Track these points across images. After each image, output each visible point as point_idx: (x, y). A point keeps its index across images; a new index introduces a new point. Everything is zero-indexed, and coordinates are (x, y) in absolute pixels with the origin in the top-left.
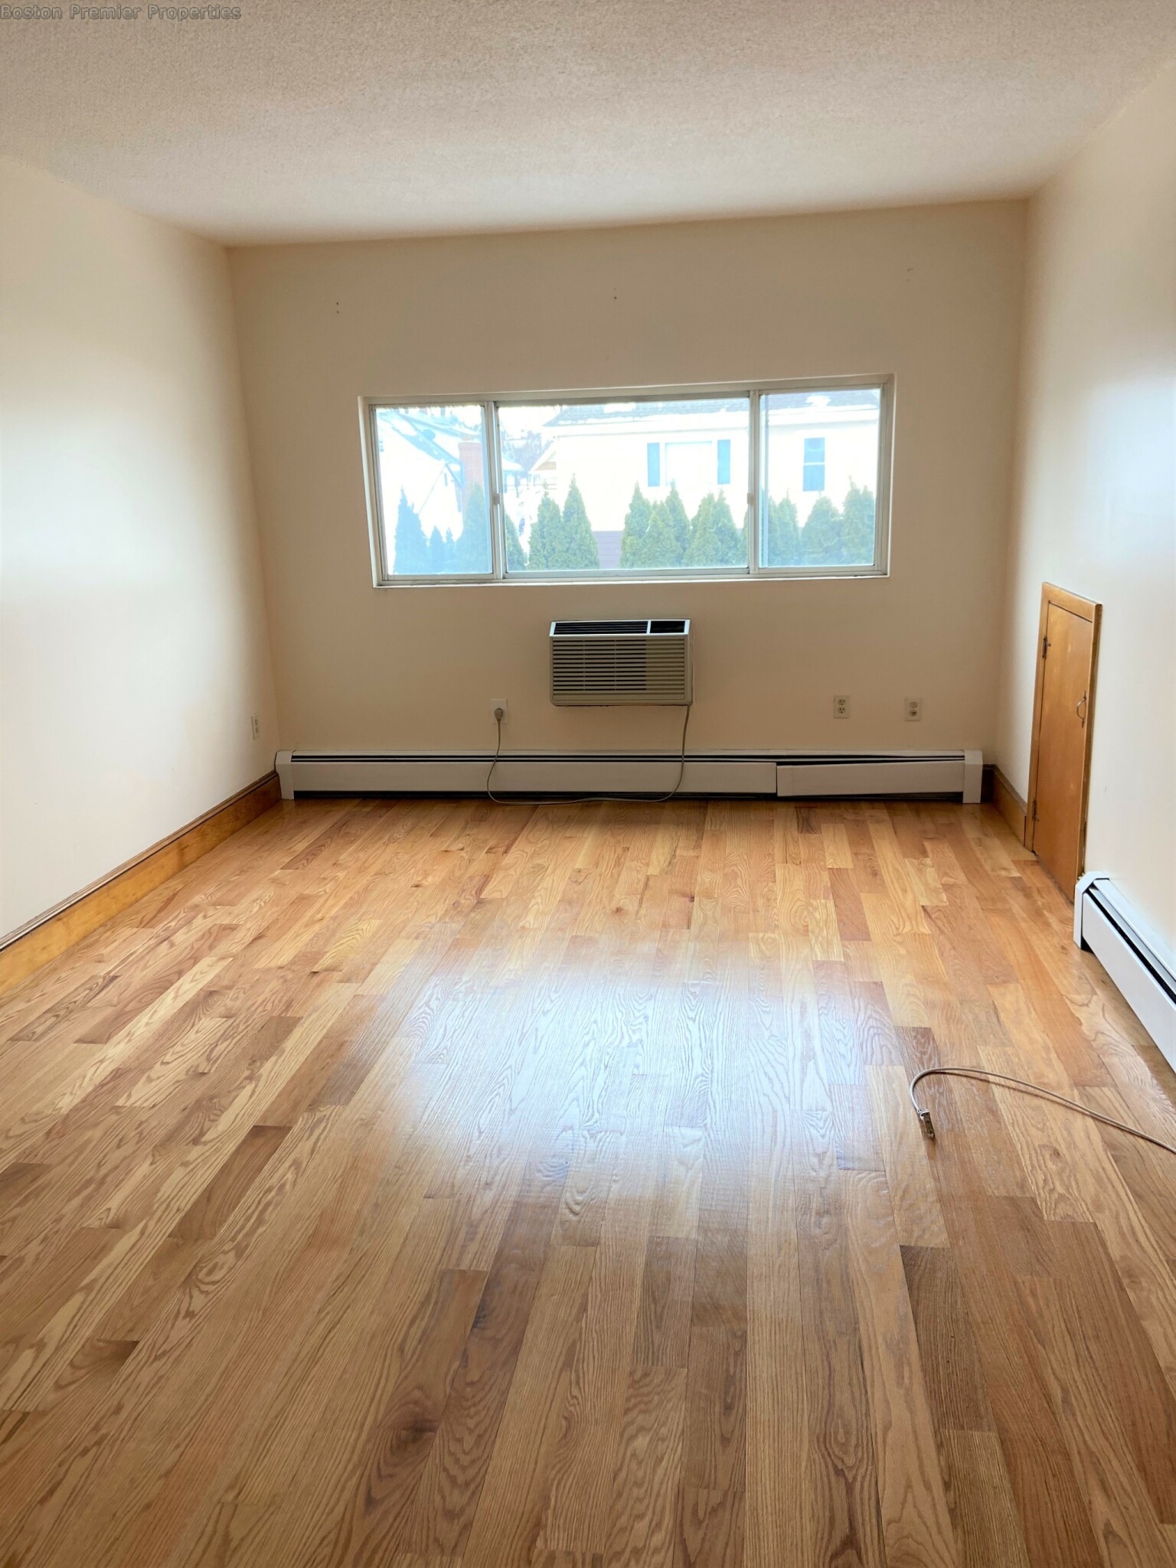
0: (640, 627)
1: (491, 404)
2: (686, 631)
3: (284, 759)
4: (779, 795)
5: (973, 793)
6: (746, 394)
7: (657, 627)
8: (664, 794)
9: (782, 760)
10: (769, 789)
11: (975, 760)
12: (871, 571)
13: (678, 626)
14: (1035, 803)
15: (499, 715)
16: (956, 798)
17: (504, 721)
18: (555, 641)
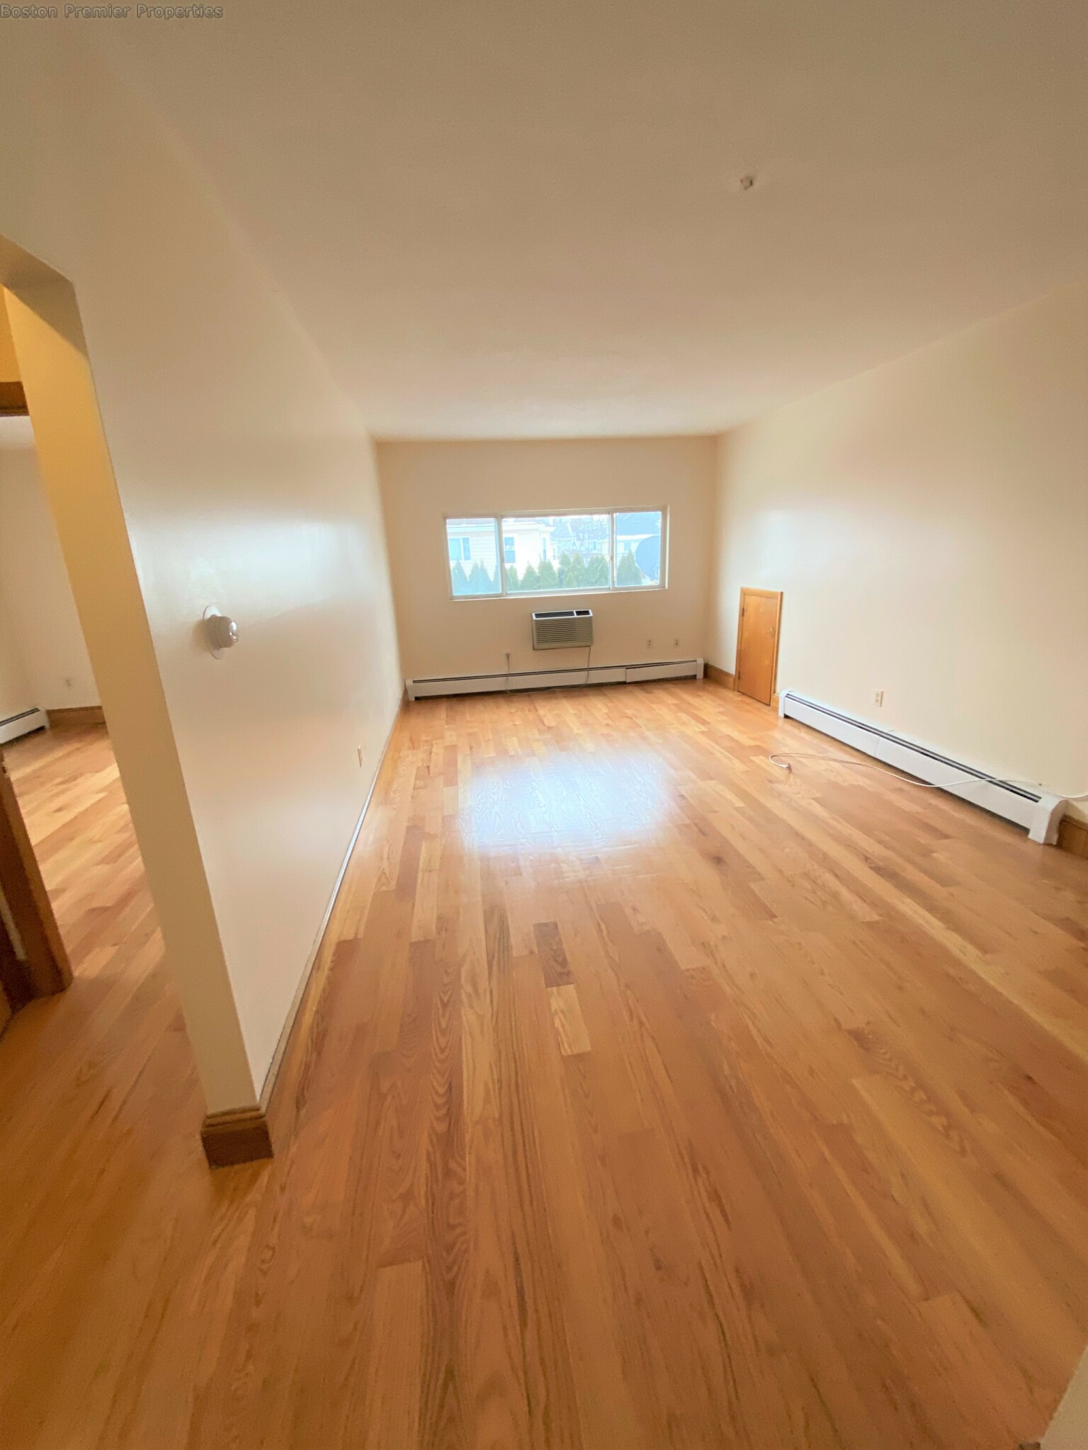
0: (571, 613)
1: (499, 517)
2: (591, 614)
3: (409, 683)
4: (628, 681)
5: (700, 675)
6: (609, 513)
7: (579, 613)
8: (582, 685)
9: (627, 667)
10: (622, 679)
11: (701, 662)
12: (659, 586)
13: (587, 613)
14: (739, 673)
15: (508, 656)
16: (694, 677)
17: (510, 658)
18: (536, 621)
